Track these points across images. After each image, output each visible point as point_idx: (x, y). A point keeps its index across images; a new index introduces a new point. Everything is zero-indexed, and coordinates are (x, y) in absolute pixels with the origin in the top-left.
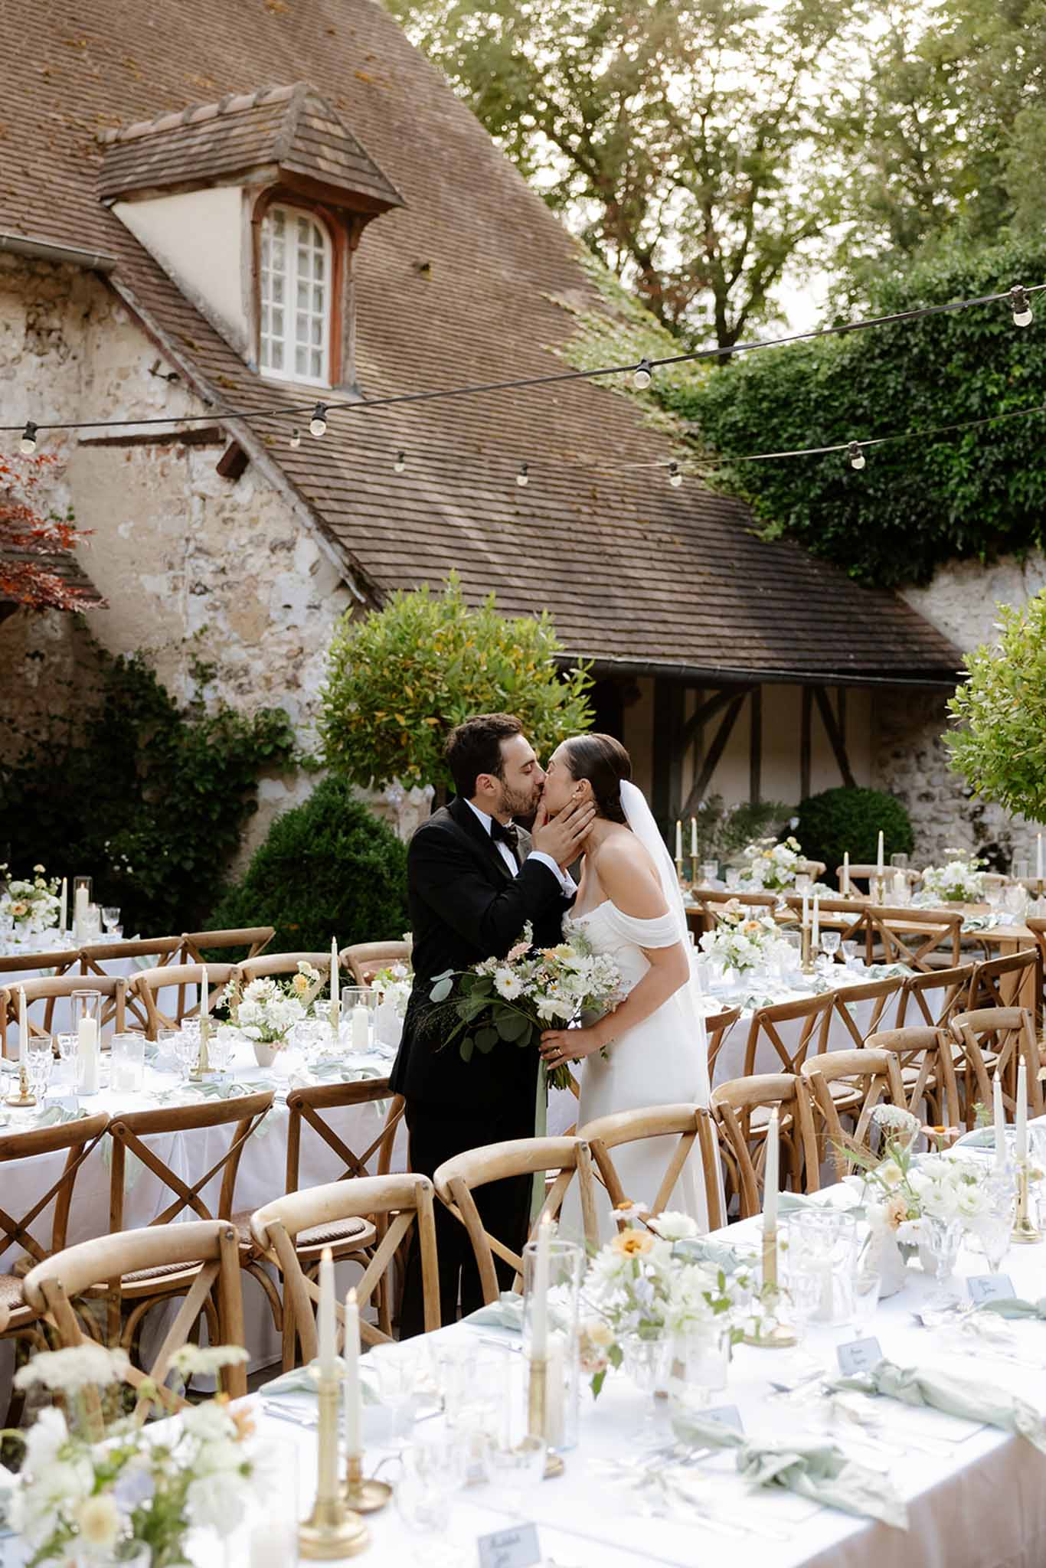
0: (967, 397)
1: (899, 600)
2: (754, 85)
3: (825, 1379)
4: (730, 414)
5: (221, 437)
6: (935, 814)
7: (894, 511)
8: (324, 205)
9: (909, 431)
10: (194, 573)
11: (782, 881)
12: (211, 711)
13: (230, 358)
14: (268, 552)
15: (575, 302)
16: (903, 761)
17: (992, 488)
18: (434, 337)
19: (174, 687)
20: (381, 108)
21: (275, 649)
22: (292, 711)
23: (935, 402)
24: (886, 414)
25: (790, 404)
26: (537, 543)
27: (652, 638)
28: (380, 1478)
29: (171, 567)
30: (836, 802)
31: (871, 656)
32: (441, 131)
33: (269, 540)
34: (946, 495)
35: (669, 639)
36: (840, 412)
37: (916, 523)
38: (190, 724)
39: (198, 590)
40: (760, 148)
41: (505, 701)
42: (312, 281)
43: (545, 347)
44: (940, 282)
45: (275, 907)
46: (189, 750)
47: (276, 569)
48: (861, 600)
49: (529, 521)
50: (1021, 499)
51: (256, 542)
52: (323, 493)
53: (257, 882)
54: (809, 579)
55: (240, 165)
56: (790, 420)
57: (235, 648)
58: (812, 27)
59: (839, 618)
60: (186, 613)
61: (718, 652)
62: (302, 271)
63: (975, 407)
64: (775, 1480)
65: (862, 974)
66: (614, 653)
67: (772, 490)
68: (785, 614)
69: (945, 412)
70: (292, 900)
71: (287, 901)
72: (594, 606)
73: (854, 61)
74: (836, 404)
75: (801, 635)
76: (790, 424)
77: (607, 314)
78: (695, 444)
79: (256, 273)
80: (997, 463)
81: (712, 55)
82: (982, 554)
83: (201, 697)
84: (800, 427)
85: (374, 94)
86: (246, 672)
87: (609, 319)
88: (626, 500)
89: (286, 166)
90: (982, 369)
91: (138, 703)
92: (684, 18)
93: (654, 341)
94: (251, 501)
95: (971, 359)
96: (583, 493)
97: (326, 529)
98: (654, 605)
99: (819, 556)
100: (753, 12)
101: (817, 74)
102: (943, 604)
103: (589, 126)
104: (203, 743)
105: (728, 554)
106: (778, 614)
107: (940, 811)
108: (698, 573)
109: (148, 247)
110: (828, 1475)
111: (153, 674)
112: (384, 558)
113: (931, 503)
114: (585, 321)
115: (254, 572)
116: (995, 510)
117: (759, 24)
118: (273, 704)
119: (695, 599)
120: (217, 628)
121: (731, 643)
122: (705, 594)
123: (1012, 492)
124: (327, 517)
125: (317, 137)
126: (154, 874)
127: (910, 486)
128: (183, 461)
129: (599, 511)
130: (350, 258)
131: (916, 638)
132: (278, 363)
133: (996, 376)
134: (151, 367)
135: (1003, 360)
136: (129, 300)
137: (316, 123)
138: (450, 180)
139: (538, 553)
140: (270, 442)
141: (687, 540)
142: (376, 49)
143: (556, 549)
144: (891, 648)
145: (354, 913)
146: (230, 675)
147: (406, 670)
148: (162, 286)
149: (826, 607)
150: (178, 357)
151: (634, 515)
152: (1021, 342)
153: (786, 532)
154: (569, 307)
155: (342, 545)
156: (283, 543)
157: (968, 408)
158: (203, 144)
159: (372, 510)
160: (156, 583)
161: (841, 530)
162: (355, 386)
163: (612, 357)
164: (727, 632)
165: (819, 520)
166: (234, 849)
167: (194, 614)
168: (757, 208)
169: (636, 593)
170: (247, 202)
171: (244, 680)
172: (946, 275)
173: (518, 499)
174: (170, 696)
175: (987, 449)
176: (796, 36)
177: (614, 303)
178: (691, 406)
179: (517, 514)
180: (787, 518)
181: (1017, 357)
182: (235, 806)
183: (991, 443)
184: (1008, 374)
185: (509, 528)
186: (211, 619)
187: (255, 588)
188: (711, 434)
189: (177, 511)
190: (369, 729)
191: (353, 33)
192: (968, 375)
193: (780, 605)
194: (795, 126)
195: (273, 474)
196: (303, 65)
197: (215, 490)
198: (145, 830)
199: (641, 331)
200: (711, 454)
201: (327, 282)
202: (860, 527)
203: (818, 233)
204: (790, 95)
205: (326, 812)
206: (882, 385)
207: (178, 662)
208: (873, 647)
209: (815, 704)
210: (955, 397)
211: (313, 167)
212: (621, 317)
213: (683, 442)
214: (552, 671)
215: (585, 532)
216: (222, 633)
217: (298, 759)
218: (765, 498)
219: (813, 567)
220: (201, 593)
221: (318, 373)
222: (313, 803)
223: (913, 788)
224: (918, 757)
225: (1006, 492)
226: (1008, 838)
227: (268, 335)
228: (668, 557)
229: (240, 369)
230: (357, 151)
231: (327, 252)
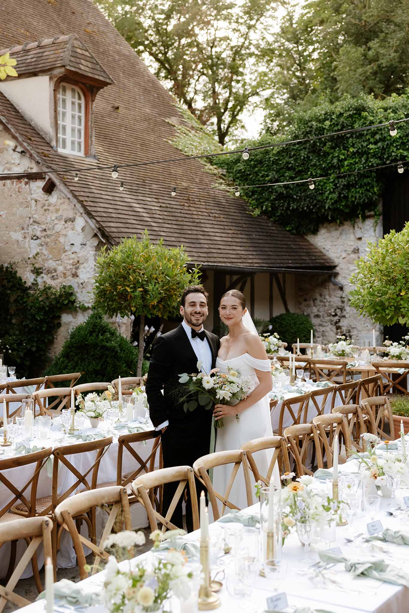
0: (332, 160)
1: (306, 239)
2: (231, 34)
3: (364, 536)
4: (238, 166)
5: (44, 176)
6: (321, 323)
7: (304, 204)
8: (82, 83)
9: (309, 173)
10: (33, 231)
11: (273, 350)
12: (41, 287)
13: (46, 144)
14: (64, 223)
15: (175, 122)
16: (308, 302)
17: (342, 195)
18: (123, 136)
19: (25, 277)
20: (95, 44)
21: (67, 261)
22: (75, 286)
23: (319, 162)
24: (300, 166)
25: (262, 163)
26: (169, 218)
27: (215, 255)
28: (217, 580)
29: (23, 229)
30: (285, 319)
31: (297, 261)
32: (119, 53)
33: (64, 218)
34: (325, 198)
35: (222, 255)
36: (282, 166)
37: (313, 209)
38: (32, 292)
39: (34, 238)
40: (234, 60)
41: (169, 281)
42: (77, 114)
43: (165, 140)
44: (321, 115)
45: (74, 365)
46: (32, 302)
47: (67, 229)
48: (292, 239)
49: (165, 209)
50: (354, 199)
51: (59, 219)
52: (87, 199)
53: (66, 355)
54: (272, 231)
55: (49, 67)
56: (262, 169)
57: (50, 261)
58: (254, 12)
59: (284, 246)
60: (30, 248)
61: (240, 261)
62: (73, 110)
63: (336, 164)
64: (362, 573)
65: (313, 385)
66: (202, 261)
67: (256, 196)
68: (264, 245)
69: (324, 166)
70: (81, 362)
71: (79, 362)
72: (193, 243)
73: (271, 26)
74: (281, 162)
75: (271, 253)
76: (263, 170)
77: (187, 126)
78: (225, 178)
79: (56, 111)
80: (344, 185)
81: (215, 23)
82: (338, 221)
83: (36, 281)
84: (266, 171)
85: (92, 38)
86: (56, 271)
87: (188, 129)
88: (201, 201)
89: (68, 68)
90: (338, 149)
91: (11, 284)
92: (204, 8)
93: (206, 138)
94: (56, 202)
95: (334, 145)
96: (185, 198)
97: (89, 214)
98: (215, 242)
99: (275, 222)
100: (231, 6)
101: (256, 31)
102: (323, 240)
103: (166, 50)
104: (37, 299)
105: (241, 221)
106: (261, 245)
107: (323, 322)
108: (230, 229)
109: (10, 100)
110: (382, 571)
111: (16, 272)
112: (112, 224)
113: (319, 201)
114: (179, 129)
115: (58, 231)
116: (343, 204)
117: (233, 11)
118: (67, 284)
119: (230, 240)
120: (43, 253)
121: (245, 257)
122: (234, 238)
123: (350, 196)
124: (89, 209)
125: (79, 56)
126: (20, 353)
127: (310, 194)
128: (28, 186)
129: (191, 205)
130: (92, 104)
131: (313, 254)
132: (64, 147)
133: (343, 152)
134: (13, 148)
135: (346, 145)
136: (4, 121)
137: (79, 51)
138: (124, 73)
139: (170, 222)
140: (64, 179)
141: (225, 216)
142: (91, 20)
143: (176, 220)
144: (304, 258)
145: (107, 367)
146: (49, 272)
147: (130, 269)
148: (17, 115)
149: (279, 242)
150: (25, 144)
151: (204, 207)
152: (353, 138)
153: (261, 213)
154: (173, 124)
155: (96, 220)
156: (70, 219)
157: (332, 164)
158: (32, 58)
159: (106, 205)
160: (17, 236)
161: (283, 212)
162: (95, 156)
163: (191, 144)
164: (243, 252)
165: (274, 208)
166: (51, 342)
167: (33, 247)
168: (233, 84)
169: (208, 238)
170: (52, 82)
171: (54, 274)
172: (323, 112)
173: (160, 201)
174: (23, 281)
175: (340, 180)
176: (248, 16)
177: (189, 122)
178: (222, 163)
179: (161, 206)
180: (262, 207)
181: (351, 144)
182: (52, 325)
183: (341, 177)
184: (348, 151)
185: (158, 212)
186: (40, 250)
187: (59, 237)
188: (231, 174)
189: (25, 206)
190: (115, 293)
191: (82, 13)
192: (333, 151)
193: (262, 241)
194: (248, 51)
195: (66, 191)
196: (64, 26)
197: (41, 198)
198: (15, 335)
199: (201, 133)
200: (231, 182)
201: (83, 114)
202: (290, 211)
203: (257, 94)
204: (246, 39)
205: (94, 326)
206: (299, 155)
207: (26, 267)
208: (297, 258)
209: (274, 281)
210: (327, 160)
211: (79, 68)
212: (193, 128)
213: (220, 178)
214: (185, 269)
215: (187, 214)
216: (45, 255)
217: (78, 305)
218: (253, 200)
219: (272, 227)
220: (36, 239)
221: (80, 151)
222: (87, 323)
223: (312, 313)
224: (314, 301)
225: (348, 196)
226: (349, 332)
227: (60, 135)
228: (219, 223)
229: (50, 149)
230: (95, 62)
231: (83, 102)
